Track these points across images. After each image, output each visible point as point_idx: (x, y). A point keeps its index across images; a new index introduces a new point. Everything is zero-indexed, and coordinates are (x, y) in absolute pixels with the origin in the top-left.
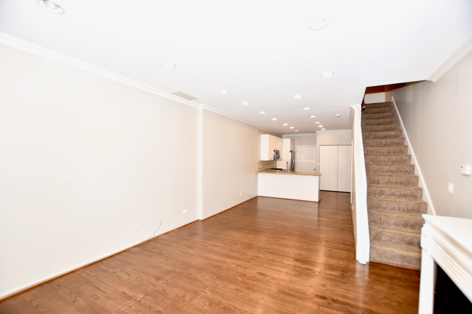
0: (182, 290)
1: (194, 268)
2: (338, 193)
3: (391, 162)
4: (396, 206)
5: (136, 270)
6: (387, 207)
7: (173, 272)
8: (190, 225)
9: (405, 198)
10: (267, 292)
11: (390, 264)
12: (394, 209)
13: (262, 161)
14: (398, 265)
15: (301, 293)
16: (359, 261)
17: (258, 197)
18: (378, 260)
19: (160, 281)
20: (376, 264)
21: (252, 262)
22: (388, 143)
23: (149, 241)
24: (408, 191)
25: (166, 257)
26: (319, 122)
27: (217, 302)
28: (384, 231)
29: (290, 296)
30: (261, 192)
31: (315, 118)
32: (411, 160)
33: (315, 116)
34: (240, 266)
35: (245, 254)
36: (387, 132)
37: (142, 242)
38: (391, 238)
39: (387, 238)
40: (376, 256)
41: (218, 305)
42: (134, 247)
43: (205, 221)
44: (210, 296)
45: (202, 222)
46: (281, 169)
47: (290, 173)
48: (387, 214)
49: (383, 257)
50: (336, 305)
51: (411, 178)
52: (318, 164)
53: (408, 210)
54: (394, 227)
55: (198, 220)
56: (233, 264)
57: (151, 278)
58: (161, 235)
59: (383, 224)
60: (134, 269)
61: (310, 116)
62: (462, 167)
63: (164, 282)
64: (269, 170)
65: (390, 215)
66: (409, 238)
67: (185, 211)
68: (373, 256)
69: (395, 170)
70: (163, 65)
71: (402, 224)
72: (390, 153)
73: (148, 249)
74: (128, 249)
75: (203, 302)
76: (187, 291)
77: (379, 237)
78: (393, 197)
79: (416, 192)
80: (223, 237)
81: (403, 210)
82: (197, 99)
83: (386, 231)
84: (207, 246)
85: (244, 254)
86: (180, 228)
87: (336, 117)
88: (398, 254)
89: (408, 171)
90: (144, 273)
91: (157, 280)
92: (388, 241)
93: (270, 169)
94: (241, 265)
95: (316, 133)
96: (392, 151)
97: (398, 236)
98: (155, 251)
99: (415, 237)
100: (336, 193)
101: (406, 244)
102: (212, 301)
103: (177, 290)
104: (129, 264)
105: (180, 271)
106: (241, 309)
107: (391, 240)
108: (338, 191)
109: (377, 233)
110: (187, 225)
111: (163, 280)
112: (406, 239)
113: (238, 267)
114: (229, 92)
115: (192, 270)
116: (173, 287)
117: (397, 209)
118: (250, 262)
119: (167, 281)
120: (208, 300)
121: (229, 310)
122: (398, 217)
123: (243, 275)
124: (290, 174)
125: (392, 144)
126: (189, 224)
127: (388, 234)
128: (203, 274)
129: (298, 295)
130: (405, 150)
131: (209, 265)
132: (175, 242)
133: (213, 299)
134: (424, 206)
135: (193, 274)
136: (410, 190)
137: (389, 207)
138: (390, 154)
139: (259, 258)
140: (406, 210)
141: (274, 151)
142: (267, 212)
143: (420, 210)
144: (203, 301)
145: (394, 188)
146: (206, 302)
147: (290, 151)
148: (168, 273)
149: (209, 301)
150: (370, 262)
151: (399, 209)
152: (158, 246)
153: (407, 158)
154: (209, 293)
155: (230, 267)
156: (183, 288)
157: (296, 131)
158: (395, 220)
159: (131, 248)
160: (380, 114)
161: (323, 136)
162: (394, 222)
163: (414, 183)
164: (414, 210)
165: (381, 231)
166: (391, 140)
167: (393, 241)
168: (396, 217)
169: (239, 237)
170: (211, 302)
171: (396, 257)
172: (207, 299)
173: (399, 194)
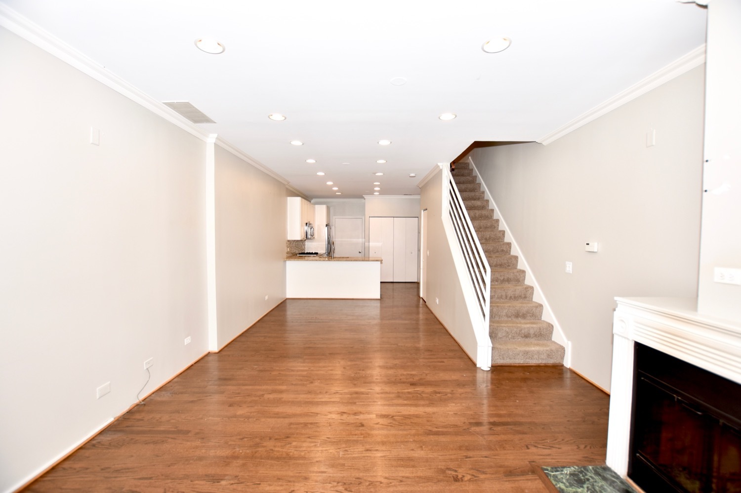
0: (280, 483)
1: (270, 439)
2: (394, 284)
3: (485, 239)
4: (504, 294)
5: (151, 478)
6: (495, 296)
7: (235, 457)
8: (196, 365)
9: (509, 283)
10: (411, 440)
11: (513, 365)
12: (501, 297)
13: (289, 241)
14: (520, 363)
15: (452, 427)
16: (482, 368)
17: (287, 300)
18: (501, 362)
19: (223, 483)
20: (498, 368)
21: (357, 403)
22: (477, 215)
23: (130, 412)
24: (512, 274)
25: (197, 434)
26: (378, 182)
27: (354, 479)
28: (501, 326)
29: (442, 435)
30: (291, 292)
31: (381, 175)
32: (504, 237)
33: (382, 174)
34: (344, 413)
35: (337, 393)
36: (473, 201)
37: (116, 419)
38: (508, 333)
39: (504, 334)
40: (498, 357)
41: (359, 484)
42: (102, 433)
43: (223, 353)
44: (335, 475)
45: (217, 355)
46: (316, 253)
47: (327, 259)
48: (499, 305)
49: (505, 358)
50: (499, 428)
51: (511, 259)
52: (367, 244)
53: (515, 297)
54: (506, 319)
55: (209, 354)
56: (330, 413)
57: (197, 482)
58: (150, 396)
59: (495, 317)
60: (140, 479)
61: (375, 173)
62: (588, 244)
63: (232, 482)
64: (298, 255)
65: (501, 305)
66: (526, 330)
67: (187, 341)
68: (496, 358)
69: (491, 249)
70: (196, 45)
71: (514, 315)
72: (481, 228)
73: (141, 429)
74: (88, 442)
75: (332, 489)
76: (290, 481)
77: (495, 334)
78: (496, 283)
79: (519, 275)
80: (279, 373)
81: (511, 297)
82: (215, 123)
83: (502, 325)
84: (263, 395)
85: (335, 393)
86: (181, 374)
87: (410, 177)
88: (521, 351)
89: (504, 251)
90: (173, 479)
91: (214, 483)
92: (505, 338)
93: (300, 254)
94: (345, 411)
95: (363, 198)
96: (483, 226)
97: (515, 329)
98: (162, 428)
99: (532, 328)
100: (392, 284)
101: (522, 337)
102: (345, 482)
103: (270, 485)
104: (117, 471)
105: (248, 451)
106: (397, 476)
107: (508, 336)
108: (394, 281)
109: (494, 328)
110: (192, 365)
111: (226, 478)
112: (523, 331)
113: (342, 415)
114: (285, 118)
115: (270, 444)
116: (260, 484)
117: (504, 297)
118: (355, 403)
119: (236, 477)
120: (338, 483)
121: (381, 485)
122: (509, 306)
123: (360, 425)
124: (326, 261)
125: (481, 218)
126: (195, 363)
127: (504, 329)
128: (294, 444)
129: (450, 430)
130: (496, 225)
131: (292, 426)
132: (192, 402)
133: (344, 477)
134: (530, 291)
135: (276, 449)
136: (514, 273)
137: (496, 296)
138: (481, 230)
139: (362, 393)
140: (513, 297)
141: (307, 224)
142: (319, 322)
143: (527, 296)
144: (331, 487)
145: (497, 271)
146: (336, 486)
147: (326, 225)
148: (226, 461)
149: (340, 484)
150: (492, 366)
151: (506, 297)
152: (160, 418)
153: (502, 235)
154: (330, 470)
155: (329, 419)
156: (279, 479)
157: (337, 193)
158: (507, 310)
159: (96, 436)
160: (459, 177)
161: (375, 204)
162: (506, 313)
163: (513, 265)
164: (520, 296)
165: (497, 326)
166: (480, 212)
167: (510, 336)
168: (507, 306)
169: (306, 368)
170: (345, 484)
171: (518, 354)
172: (334, 481)
173: (502, 278)
